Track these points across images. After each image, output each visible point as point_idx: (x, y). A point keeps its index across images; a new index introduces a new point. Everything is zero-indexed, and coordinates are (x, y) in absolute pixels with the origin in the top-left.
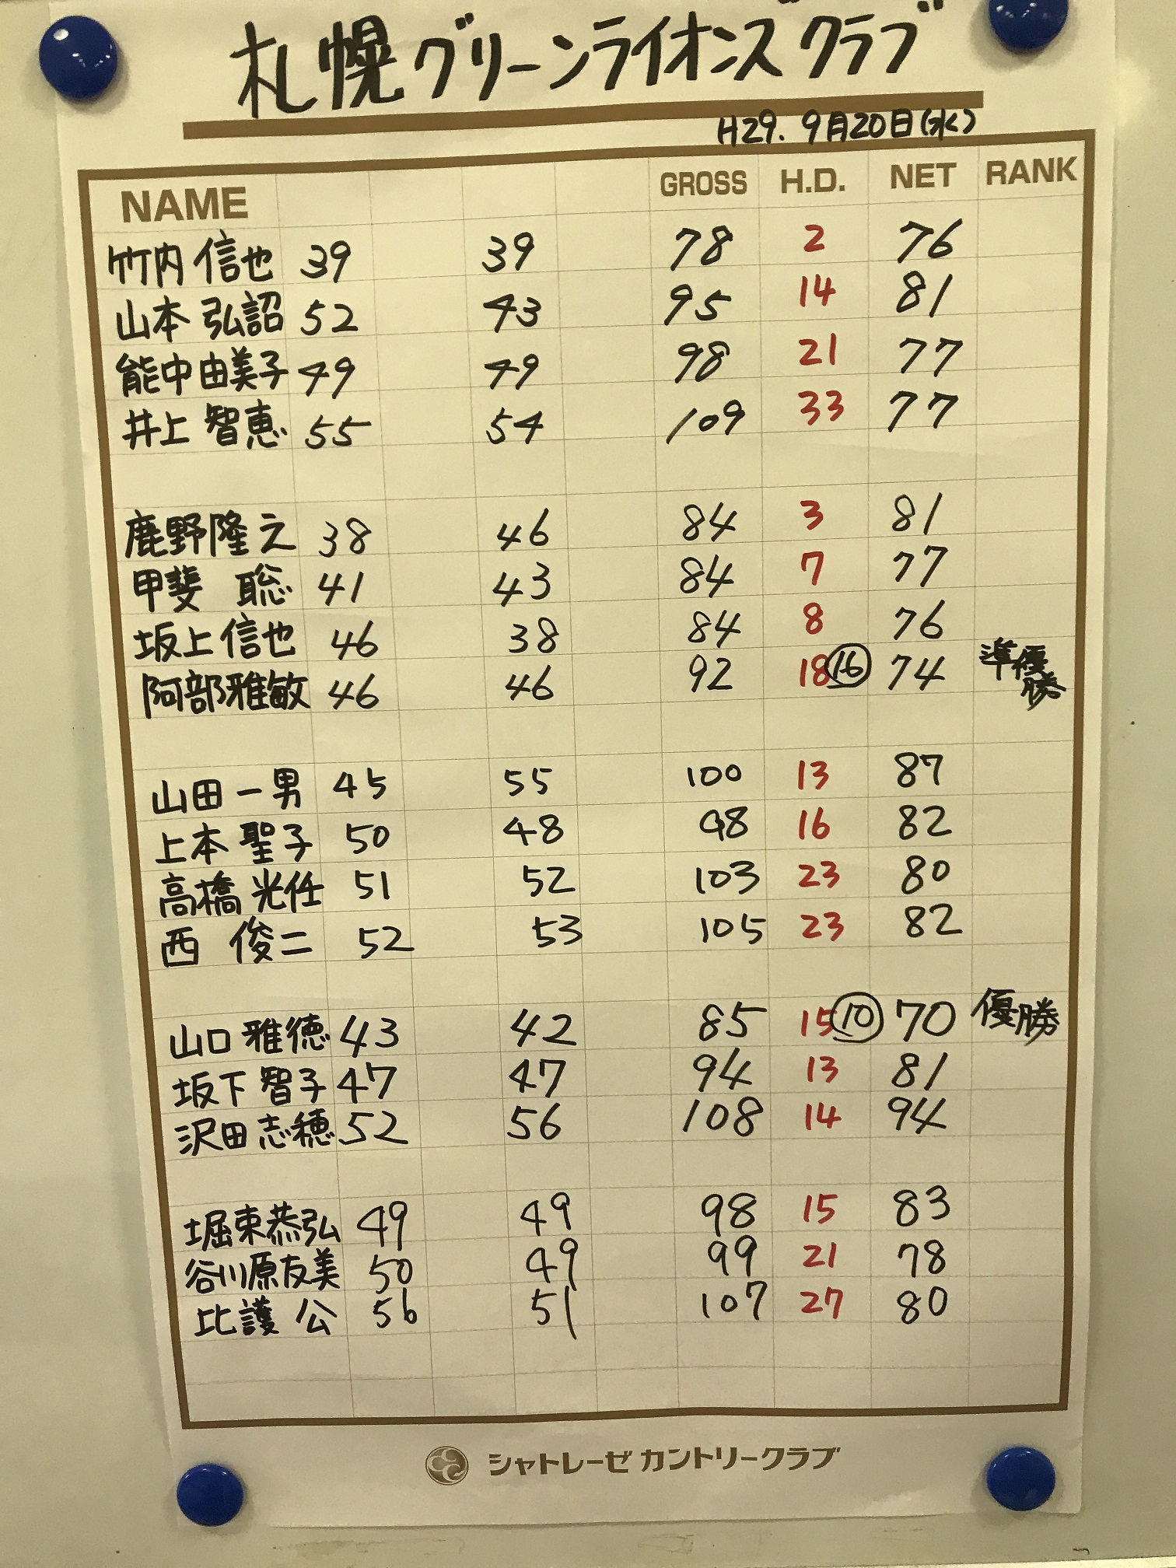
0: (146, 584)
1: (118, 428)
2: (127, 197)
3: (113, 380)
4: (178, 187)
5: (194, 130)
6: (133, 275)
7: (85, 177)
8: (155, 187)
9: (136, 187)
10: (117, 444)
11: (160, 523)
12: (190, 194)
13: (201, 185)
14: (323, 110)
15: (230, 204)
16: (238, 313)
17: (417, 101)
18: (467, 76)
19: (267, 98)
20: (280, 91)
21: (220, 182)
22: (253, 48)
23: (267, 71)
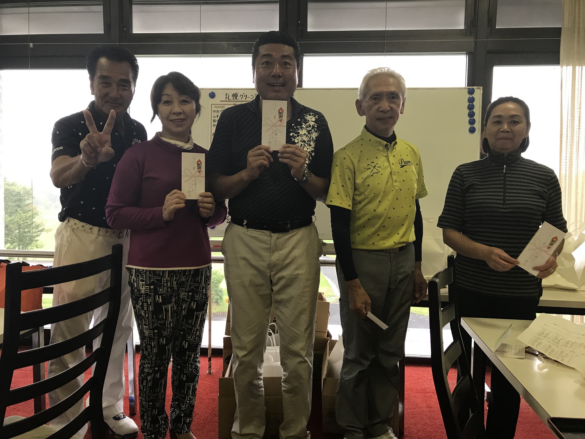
1: (213, 125)
2: (215, 106)
3: (212, 121)
4: (219, 105)
5: (221, 101)
6: (215, 113)
7: (212, 104)
8: (217, 105)
9: (216, 105)
10: (212, 126)
12: (220, 106)
13: (221, 105)
14: (232, 100)
17: (240, 99)
18: (244, 98)
19: (227, 99)
21: (223, 105)
22: (226, 95)
23: (228, 97)
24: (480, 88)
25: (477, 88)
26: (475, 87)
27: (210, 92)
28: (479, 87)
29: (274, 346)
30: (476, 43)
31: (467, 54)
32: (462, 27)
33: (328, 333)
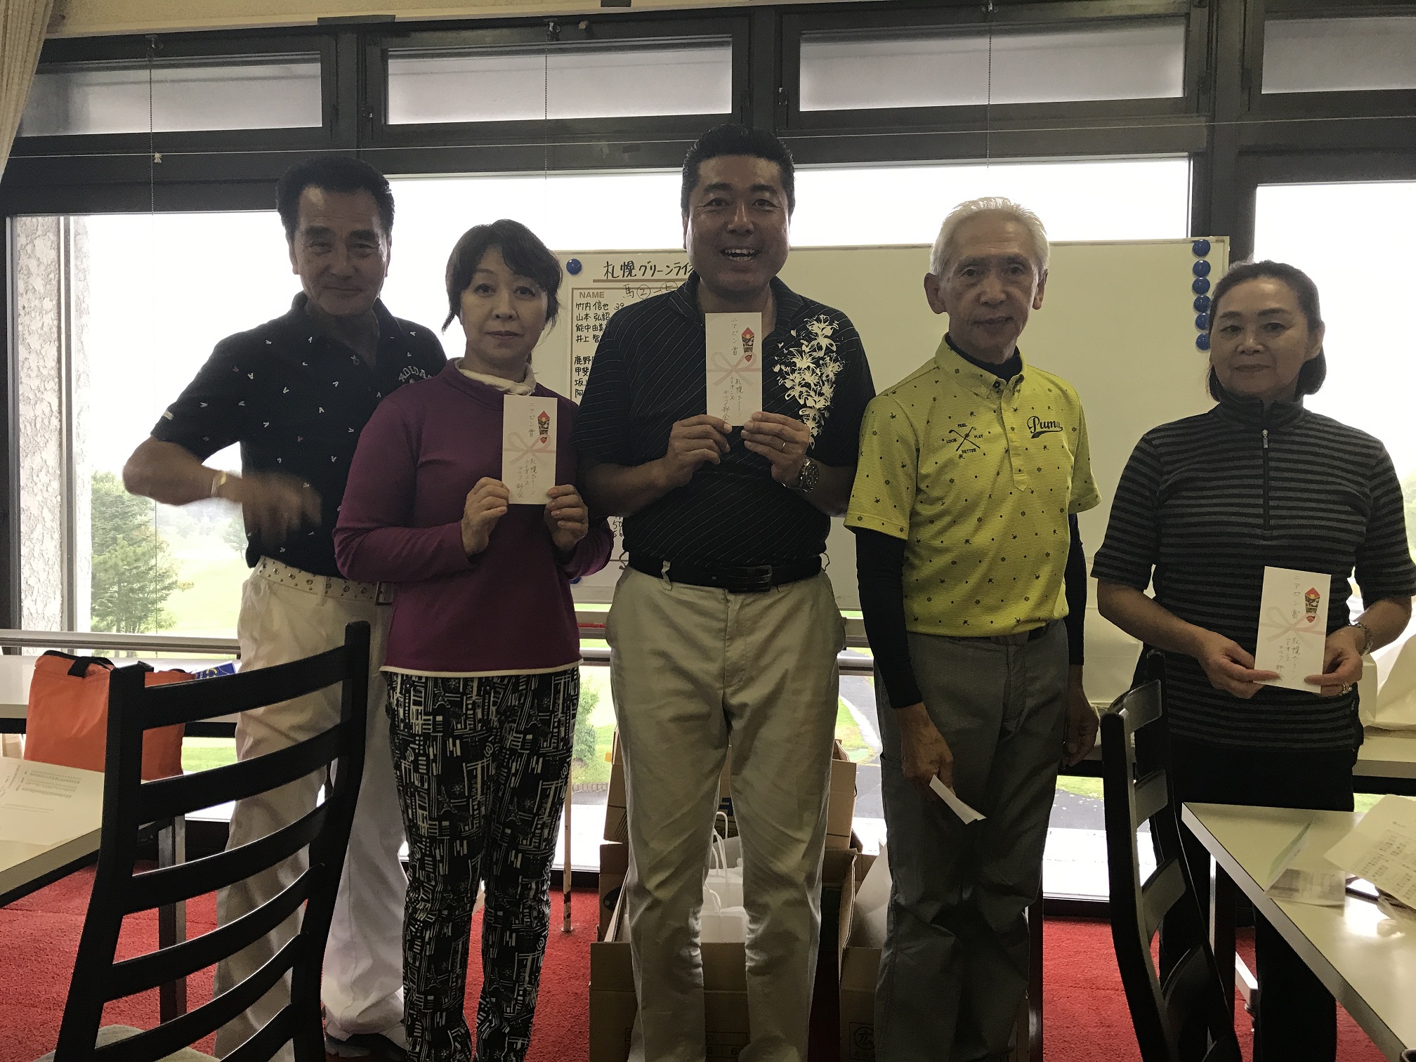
0: (578, 370)
1: (575, 338)
2: (581, 293)
3: (575, 328)
4: (591, 291)
5: (594, 281)
6: (581, 308)
7: (573, 289)
8: (587, 291)
9: (582, 291)
10: (574, 342)
11: (582, 358)
12: (593, 293)
13: (595, 291)
14: (621, 278)
15: (601, 295)
16: (601, 316)
17: (639, 276)
18: (649, 272)
19: (610, 275)
20: (613, 274)
21: (599, 291)
22: (608, 266)
23: (610, 270)
24: (1223, 241)
25: (1217, 241)
26: (1211, 239)
27: (570, 259)
28: (1221, 238)
29: (721, 867)
30: (1212, 130)
31: (1189, 158)
32: (1177, 93)
33: (854, 838)
